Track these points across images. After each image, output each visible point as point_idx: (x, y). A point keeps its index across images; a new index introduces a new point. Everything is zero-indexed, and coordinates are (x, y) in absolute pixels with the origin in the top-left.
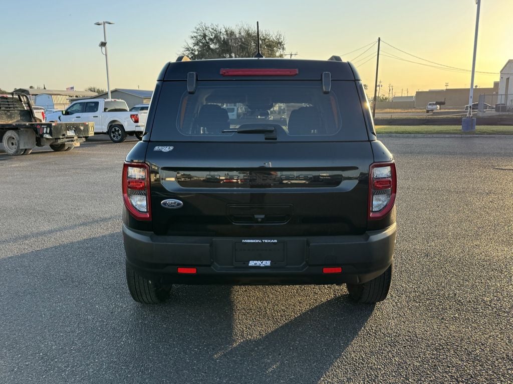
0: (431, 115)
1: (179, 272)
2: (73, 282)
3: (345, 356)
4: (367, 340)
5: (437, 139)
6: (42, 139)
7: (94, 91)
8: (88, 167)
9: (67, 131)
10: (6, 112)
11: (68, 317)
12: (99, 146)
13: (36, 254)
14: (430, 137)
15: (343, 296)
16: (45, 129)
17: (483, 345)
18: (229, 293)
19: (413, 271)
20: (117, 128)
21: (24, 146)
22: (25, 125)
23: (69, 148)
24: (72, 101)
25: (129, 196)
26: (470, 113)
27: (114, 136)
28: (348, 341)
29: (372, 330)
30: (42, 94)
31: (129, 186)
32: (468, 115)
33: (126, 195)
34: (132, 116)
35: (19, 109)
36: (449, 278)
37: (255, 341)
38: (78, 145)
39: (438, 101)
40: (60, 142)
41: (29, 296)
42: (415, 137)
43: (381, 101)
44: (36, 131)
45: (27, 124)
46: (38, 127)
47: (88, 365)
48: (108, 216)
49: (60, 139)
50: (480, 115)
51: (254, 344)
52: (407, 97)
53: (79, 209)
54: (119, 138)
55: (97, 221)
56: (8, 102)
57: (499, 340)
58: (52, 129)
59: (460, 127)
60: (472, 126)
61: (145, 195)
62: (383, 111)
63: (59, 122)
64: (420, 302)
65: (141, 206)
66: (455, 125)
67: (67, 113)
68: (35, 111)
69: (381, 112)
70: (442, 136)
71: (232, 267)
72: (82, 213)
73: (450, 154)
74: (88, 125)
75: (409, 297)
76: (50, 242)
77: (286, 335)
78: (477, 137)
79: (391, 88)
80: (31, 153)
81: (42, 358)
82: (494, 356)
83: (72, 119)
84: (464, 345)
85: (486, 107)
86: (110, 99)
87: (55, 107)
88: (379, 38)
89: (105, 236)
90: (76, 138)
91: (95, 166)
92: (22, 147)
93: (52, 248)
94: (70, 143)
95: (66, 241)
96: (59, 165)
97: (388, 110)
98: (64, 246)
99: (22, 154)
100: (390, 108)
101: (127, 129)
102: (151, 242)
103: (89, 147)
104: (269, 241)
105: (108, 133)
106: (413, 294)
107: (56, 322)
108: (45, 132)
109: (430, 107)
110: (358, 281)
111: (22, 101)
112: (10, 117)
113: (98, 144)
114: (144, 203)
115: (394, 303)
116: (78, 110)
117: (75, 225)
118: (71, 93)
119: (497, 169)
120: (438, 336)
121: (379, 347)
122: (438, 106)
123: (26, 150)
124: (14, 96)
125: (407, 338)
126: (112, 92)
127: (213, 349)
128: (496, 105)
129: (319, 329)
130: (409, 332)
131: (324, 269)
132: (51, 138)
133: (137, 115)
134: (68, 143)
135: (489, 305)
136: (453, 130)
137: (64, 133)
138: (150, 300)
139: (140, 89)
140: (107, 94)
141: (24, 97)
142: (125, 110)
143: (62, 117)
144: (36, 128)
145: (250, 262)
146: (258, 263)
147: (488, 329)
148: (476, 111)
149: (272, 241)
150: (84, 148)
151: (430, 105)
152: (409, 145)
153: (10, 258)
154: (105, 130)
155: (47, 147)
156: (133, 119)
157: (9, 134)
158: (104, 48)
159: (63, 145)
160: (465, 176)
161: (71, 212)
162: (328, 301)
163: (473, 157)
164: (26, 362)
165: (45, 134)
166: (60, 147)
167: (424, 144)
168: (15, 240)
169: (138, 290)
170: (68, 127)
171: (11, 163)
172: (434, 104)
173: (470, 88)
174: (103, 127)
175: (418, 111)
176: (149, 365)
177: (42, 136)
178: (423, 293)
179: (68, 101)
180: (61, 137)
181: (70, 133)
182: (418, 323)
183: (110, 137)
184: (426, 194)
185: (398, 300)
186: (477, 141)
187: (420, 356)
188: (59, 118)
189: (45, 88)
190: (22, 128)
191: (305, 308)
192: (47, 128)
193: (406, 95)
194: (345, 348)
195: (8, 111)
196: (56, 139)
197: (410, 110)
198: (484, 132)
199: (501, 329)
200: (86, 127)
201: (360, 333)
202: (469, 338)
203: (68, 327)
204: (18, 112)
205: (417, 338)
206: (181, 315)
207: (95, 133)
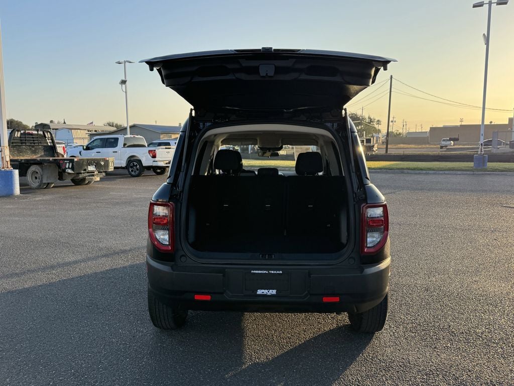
0: (445, 151)
1: (195, 298)
2: (98, 309)
3: (343, 378)
4: (364, 365)
5: (449, 176)
6: (63, 174)
7: (113, 126)
8: (107, 201)
9: (89, 167)
10: (31, 147)
11: (95, 340)
12: (118, 181)
13: (63, 283)
14: (441, 174)
15: (345, 326)
16: (68, 164)
17: (470, 371)
18: (240, 321)
19: (413, 305)
20: (135, 163)
21: (47, 180)
22: (49, 160)
23: (89, 183)
24: (92, 135)
25: (154, 230)
26: (482, 150)
27: (132, 171)
28: (347, 366)
29: (370, 356)
30: (63, 129)
31: (155, 222)
32: (479, 153)
33: (151, 230)
34: (150, 152)
35: (43, 144)
36: (446, 311)
37: (262, 364)
38: (98, 179)
39: (451, 137)
40: (81, 176)
41: (59, 321)
42: (427, 174)
43: (395, 136)
44: (59, 166)
45: (51, 159)
46: (61, 162)
47: (114, 381)
48: (128, 248)
49: (81, 173)
50: (494, 151)
51: (261, 367)
52: (421, 132)
53: (100, 242)
54: (137, 172)
55: (118, 253)
56: (33, 138)
57: (486, 367)
58: (74, 164)
59: (471, 164)
60: (484, 164)
61: (168, 230)
62: (396, 147)
63: (80, 157)
64: (415, 333)
65: (164, 239)
66: (467, 161)
67: (88, 148)
68: (57, 145)
69: (394, 147)
70: (454, 172)
71: (242, 295)
72: (104, 245)
73: (460, 191)
74: (108, 160)
75: (406, 328)
76: (75, 272)
77: (290, 360)
78: (489, 174)
79: (405, 123)
80: (53, 187)
81: (74, 374)
82: (478, 382)
83: (93, 154)
84: (453, 372)
85: (500, 143)
86: (129, 136)
87: (75, 141)
88: (391, 76)
89: (125, 267)
90: (96, 173)
91: (115, 200)
92: (45, 181)
93: (77, 277)
94: (91, 177)
95: (90, 272)
96: (80, 198)
97: (402, 146)
98: (89, 276)
99: (45, 188)
100: (404, 144)
101: (145, 164)
102: (172, 271)
103: (107, 181)
104: (275, 272)
105: (126, 168)
106: (410, 325)
107: (84, 344)
108: (67, 167)
109: (444, 143)
110: (356, 311)
111: (46, 137)
112: (34, 152)
113: (117, 178)
114: (167, 237)
115: (392, 333)
116: (99, 146)
117: (98, 257)
118: (90, 128)
119: (505, 207)
120: (429, 363)
121: (375, 371)
122: (452, 142)
123: (48, 183)
124: (39, 133)
125: (401, 364)
126: (131, 127)
127: (225, 370)
128: (510, 142)
129: (321, 355)
130: (404, 359)
131: (324, 298)
132: (73, 172)
133: (155, 150)
134: (89, 177)
135: (480, 336)
136: (464, 167)
137: (86, 168)
138: (168, 326)
139: (157, 124)
140: (126, 129)
141: (48, 133)
142: (143, 146)
143: (83, 152)
144: (59, 163)
145: (258, 291)
146: (265, 292)
147: (477, 357)
148: (490, 148)
149: (278, 272)
150: (103, 182)
151: (444, 140)
152: (420, 181)
153: (39, 286)
154: (124, 165)
155: (68, 181)
156: (151, 154)
157: (33, 168)
158: (124, 86)
159: (84, 179)
160: (472, 214)
161: (94, 244)
162: (331, 330)
163: (482, 195)
164: (60, 377)
165: (67, 168)
166: (80, 182)
167: (435, 180)
168: (44, 269)
169: (158, 316)
170: (90, 162)
171: (34, 196)
172: (448, 140)
173: (481, 124)
174: (122, 162)
175: (432, 146)
176: (167, 382)
177: (64, 171)
178: (420, 325)
179: (87, 136)
180: (82, 172)
181: (91, 168)
182: (412, 351)
183: (129, 171)
184: (432, 231)
185: (395, 331)
186: (488, 179)
187: (411, 380)
188: (80, 153)
189: (65, 123)
190: (46, 163)
191: (309, 335)
192: (69, 163)
193: (420, 131)
194: (343, 372)
195: (33, 146)
196: (77, 173)
197: (424, 146)
198: (496, 170)
199: (489, 358)
200: (107, 162)
201: (358, 359)
202: (458, 365)
203: (95, 348)
204: (42, 148)
205: (410, 364)
206: (195, 340)
207: (115, 168)
